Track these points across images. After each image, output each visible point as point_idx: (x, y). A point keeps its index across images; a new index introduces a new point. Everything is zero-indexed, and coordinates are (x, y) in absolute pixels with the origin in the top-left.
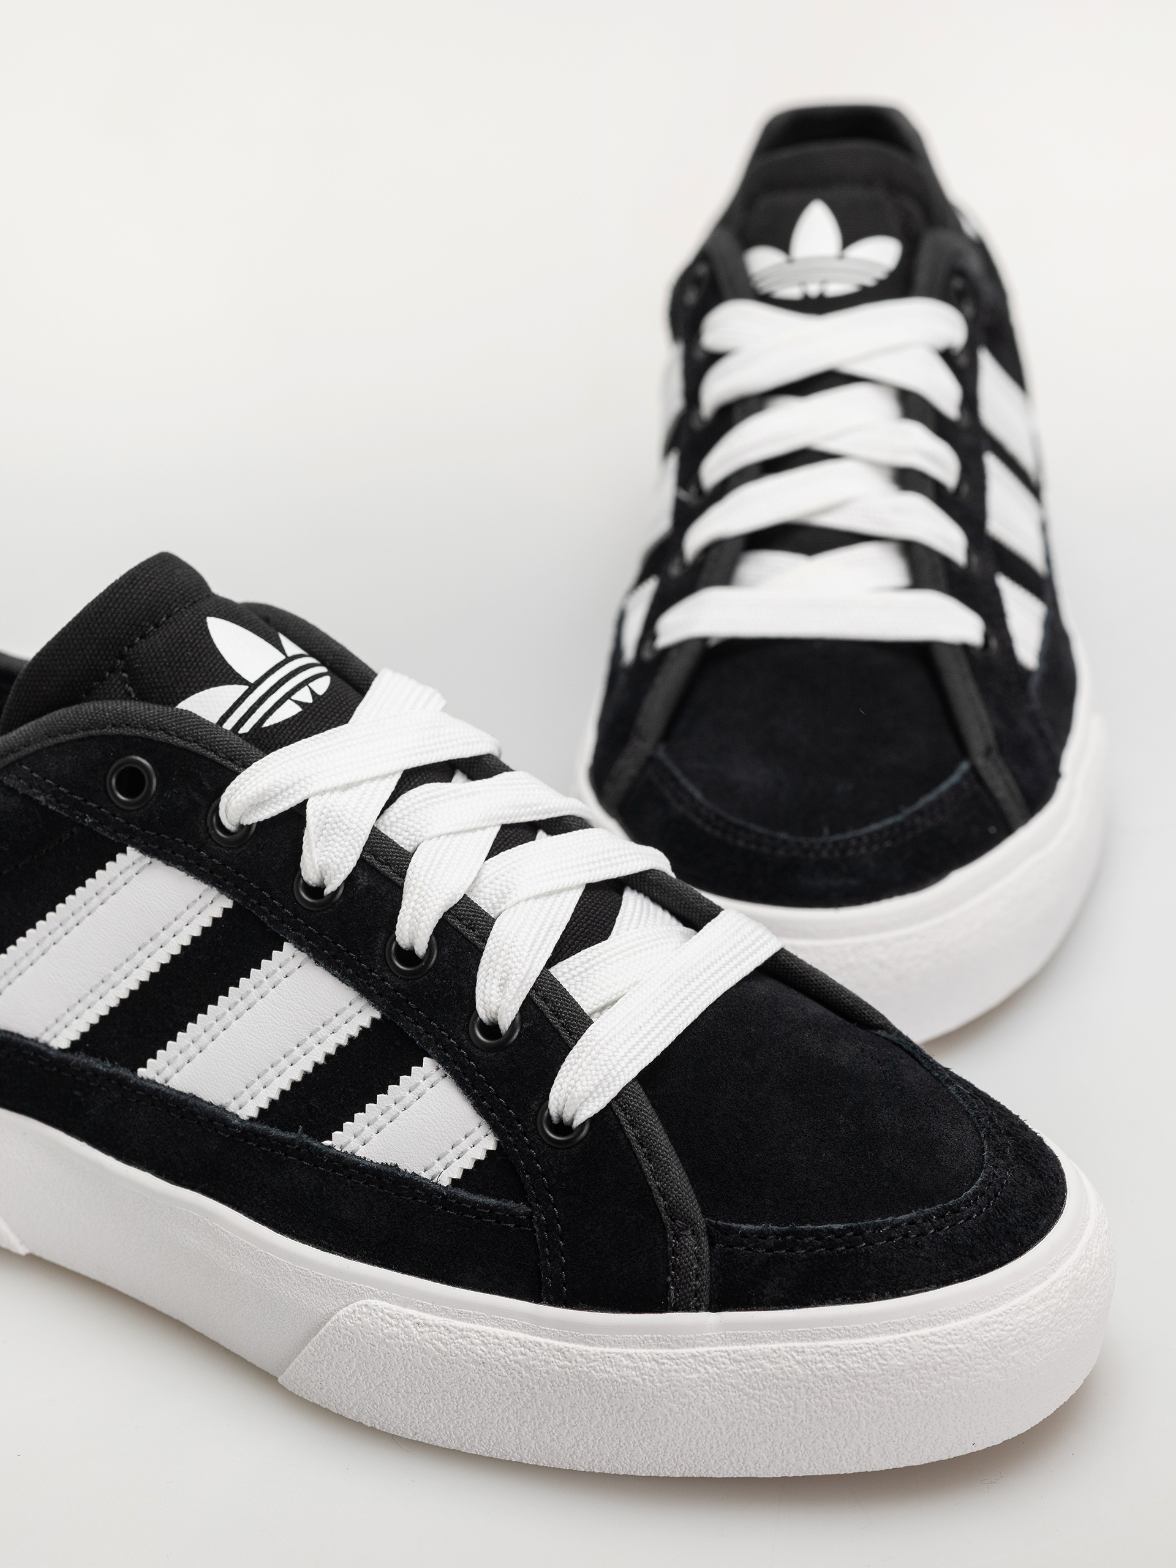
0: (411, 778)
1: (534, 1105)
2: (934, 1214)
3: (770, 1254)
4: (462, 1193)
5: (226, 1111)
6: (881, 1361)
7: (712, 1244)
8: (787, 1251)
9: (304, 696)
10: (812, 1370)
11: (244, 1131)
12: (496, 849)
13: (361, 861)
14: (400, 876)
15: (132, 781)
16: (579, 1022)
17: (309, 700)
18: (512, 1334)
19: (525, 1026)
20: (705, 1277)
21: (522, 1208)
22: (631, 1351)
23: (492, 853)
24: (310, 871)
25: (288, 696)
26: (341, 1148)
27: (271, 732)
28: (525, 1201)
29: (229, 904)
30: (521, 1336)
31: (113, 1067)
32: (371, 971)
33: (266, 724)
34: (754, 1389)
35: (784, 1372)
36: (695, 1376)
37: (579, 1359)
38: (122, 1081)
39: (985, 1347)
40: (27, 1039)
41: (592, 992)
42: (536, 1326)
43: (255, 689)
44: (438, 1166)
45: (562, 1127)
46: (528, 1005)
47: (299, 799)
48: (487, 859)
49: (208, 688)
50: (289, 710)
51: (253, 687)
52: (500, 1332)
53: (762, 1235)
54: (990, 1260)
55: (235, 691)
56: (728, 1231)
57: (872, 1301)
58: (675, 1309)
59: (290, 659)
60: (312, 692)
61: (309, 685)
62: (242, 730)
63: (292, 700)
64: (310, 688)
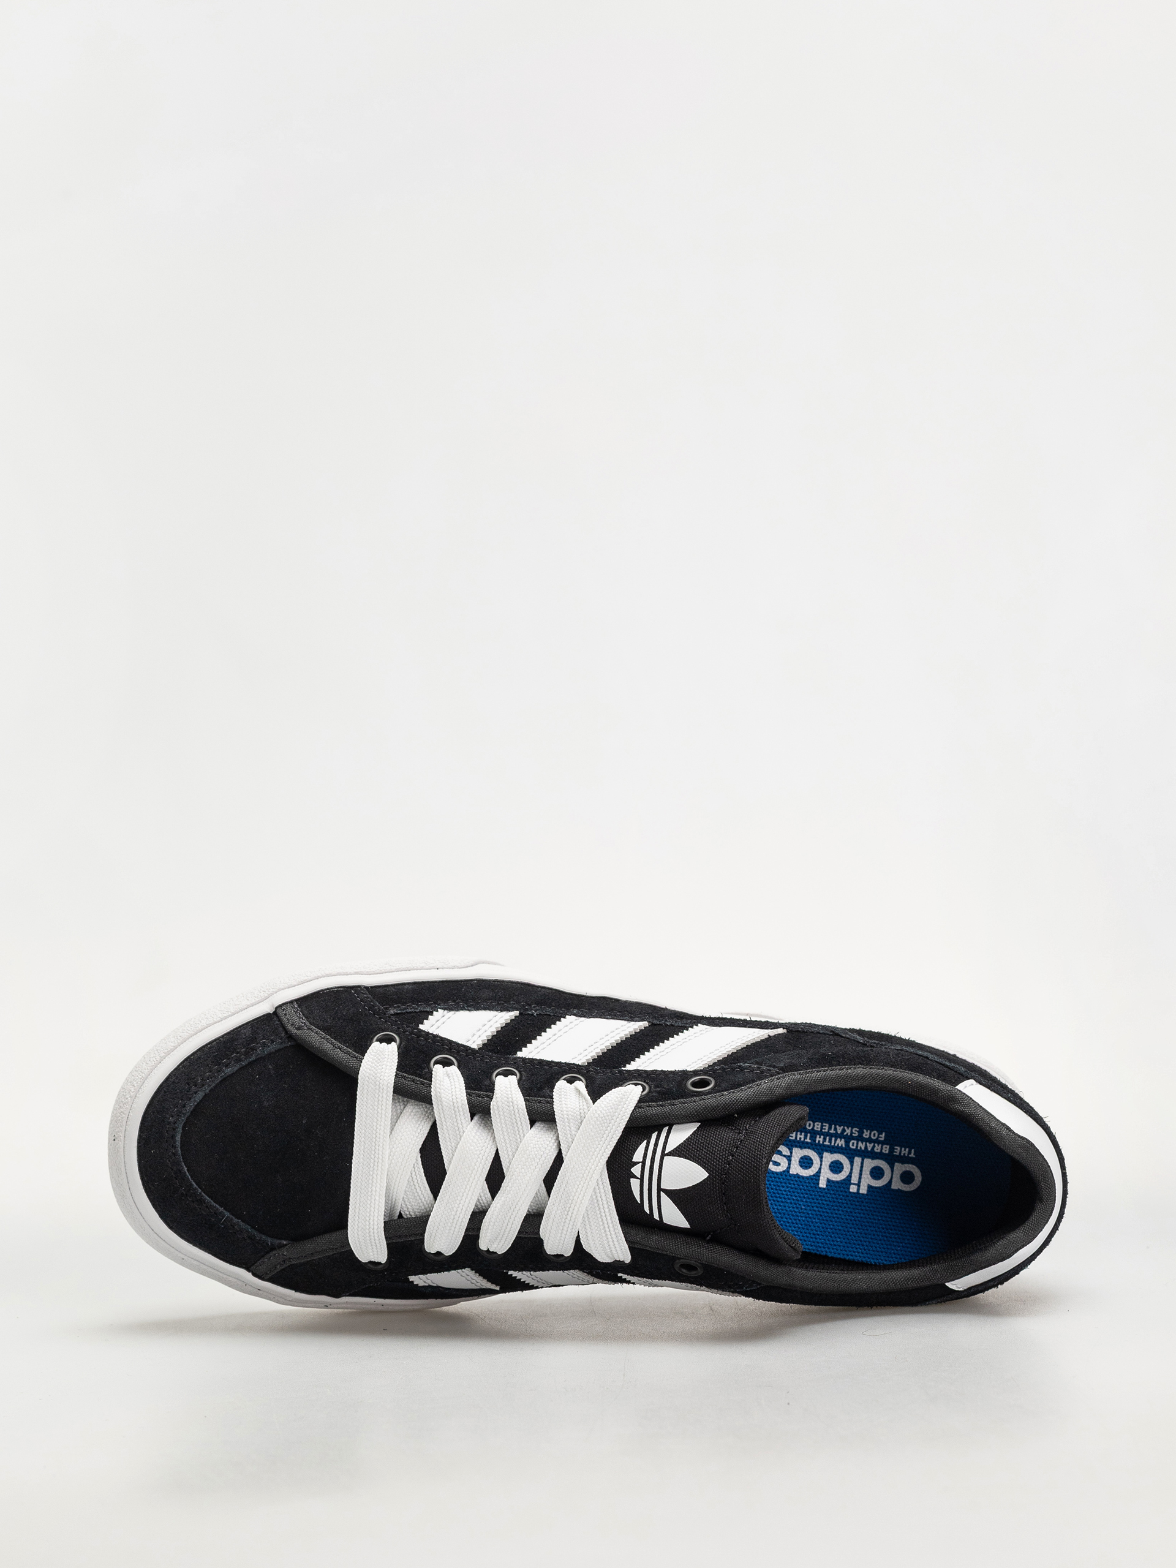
1: (404, 1043)
9: (636, 1170)
19: (425, 1075)
25: (644, 1163)
33: (645, 1141)
45: (384, 1039)
49: (686, 1140)
51: (663, 1155)
55: (670, 1149)
59: (659, 1189)
60: (636, 1177)
61: (639, 1180)
62: (656, 1133)
63: (639, 1162)
64: (638, 1178)
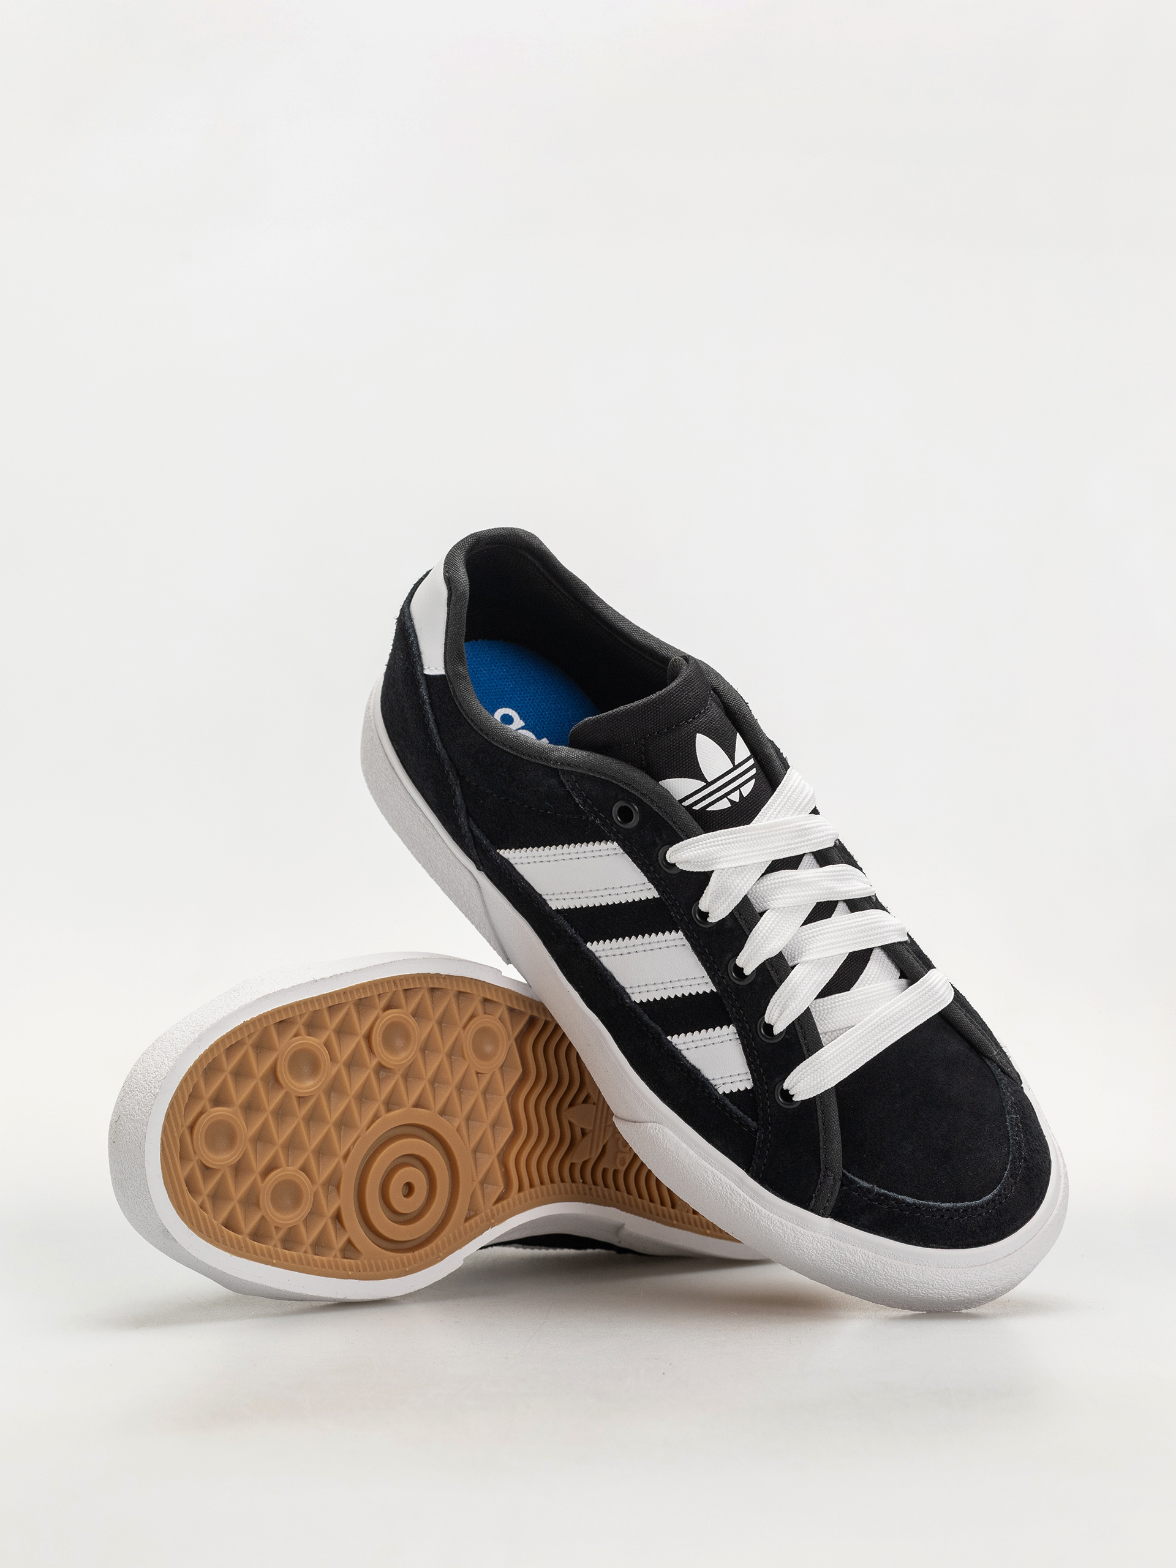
0: (776, 866)
1: (777, 1080)
2: (961, 1209)
3: (869, 1202)
4: (727, 1101)
5: (625, 991)
6: (906, 1275)
7: (842, 1185)
8: (879, 1204)
9: (735, 797)
10: (869, 1266)
11: (630, 1007)
12: (810, 920)
13: (731, 914)
14: (749, 929)
15: (626, 814)
16: (815, 1044)
17: (737, 800)
18: (729, 1182)
19: (787, 1037)
20: (832, 1204)
21: (754, 1124)
22: (783, 1221)
23: (805, 923)
24: (704, 904)
25: (726, 795)
26: (676, 1044)
27: (710, 814)
28: (757, 1122)
29: (657, 896)
30: (733, 1185)
31: (575, 934)
32: (719, 970)
33: (708, 809)
34: (838, 1261)
35: (855, 1261)
36: (811, 1245)
37: (756, 1212)
38: (577, 945)
39: (962, 1283)
40: (537, 892)
41: (831, 1021)
42: (741, 1184)
43: (710, 786)
44: (720, 1082)
45: (787, 1096)
46: (791, 1027)
47: (710, 869)
48: (803, 925)
49: (684, 778)
50: (724, 804)
51: (709, 784)
52: (724, 1178)
53: (869, 1191)
54: (982, 1240)
55: (699, 784)
56: (853, 1182)
57: (912, 1245)
58: (812, 1211)
59: (735, 767)
60: (741, 794)
61: (741, 789)
62: (694, 808)
63: (728, 798)
64: (740, 791)
